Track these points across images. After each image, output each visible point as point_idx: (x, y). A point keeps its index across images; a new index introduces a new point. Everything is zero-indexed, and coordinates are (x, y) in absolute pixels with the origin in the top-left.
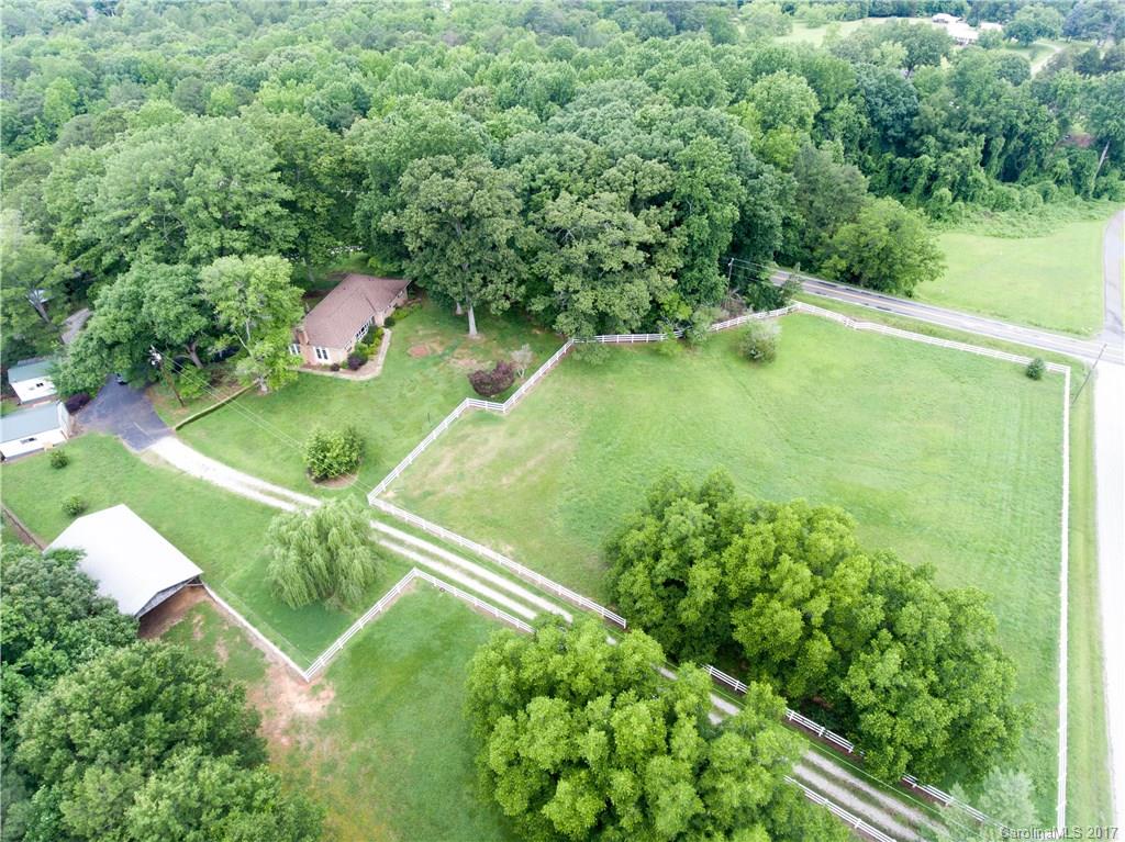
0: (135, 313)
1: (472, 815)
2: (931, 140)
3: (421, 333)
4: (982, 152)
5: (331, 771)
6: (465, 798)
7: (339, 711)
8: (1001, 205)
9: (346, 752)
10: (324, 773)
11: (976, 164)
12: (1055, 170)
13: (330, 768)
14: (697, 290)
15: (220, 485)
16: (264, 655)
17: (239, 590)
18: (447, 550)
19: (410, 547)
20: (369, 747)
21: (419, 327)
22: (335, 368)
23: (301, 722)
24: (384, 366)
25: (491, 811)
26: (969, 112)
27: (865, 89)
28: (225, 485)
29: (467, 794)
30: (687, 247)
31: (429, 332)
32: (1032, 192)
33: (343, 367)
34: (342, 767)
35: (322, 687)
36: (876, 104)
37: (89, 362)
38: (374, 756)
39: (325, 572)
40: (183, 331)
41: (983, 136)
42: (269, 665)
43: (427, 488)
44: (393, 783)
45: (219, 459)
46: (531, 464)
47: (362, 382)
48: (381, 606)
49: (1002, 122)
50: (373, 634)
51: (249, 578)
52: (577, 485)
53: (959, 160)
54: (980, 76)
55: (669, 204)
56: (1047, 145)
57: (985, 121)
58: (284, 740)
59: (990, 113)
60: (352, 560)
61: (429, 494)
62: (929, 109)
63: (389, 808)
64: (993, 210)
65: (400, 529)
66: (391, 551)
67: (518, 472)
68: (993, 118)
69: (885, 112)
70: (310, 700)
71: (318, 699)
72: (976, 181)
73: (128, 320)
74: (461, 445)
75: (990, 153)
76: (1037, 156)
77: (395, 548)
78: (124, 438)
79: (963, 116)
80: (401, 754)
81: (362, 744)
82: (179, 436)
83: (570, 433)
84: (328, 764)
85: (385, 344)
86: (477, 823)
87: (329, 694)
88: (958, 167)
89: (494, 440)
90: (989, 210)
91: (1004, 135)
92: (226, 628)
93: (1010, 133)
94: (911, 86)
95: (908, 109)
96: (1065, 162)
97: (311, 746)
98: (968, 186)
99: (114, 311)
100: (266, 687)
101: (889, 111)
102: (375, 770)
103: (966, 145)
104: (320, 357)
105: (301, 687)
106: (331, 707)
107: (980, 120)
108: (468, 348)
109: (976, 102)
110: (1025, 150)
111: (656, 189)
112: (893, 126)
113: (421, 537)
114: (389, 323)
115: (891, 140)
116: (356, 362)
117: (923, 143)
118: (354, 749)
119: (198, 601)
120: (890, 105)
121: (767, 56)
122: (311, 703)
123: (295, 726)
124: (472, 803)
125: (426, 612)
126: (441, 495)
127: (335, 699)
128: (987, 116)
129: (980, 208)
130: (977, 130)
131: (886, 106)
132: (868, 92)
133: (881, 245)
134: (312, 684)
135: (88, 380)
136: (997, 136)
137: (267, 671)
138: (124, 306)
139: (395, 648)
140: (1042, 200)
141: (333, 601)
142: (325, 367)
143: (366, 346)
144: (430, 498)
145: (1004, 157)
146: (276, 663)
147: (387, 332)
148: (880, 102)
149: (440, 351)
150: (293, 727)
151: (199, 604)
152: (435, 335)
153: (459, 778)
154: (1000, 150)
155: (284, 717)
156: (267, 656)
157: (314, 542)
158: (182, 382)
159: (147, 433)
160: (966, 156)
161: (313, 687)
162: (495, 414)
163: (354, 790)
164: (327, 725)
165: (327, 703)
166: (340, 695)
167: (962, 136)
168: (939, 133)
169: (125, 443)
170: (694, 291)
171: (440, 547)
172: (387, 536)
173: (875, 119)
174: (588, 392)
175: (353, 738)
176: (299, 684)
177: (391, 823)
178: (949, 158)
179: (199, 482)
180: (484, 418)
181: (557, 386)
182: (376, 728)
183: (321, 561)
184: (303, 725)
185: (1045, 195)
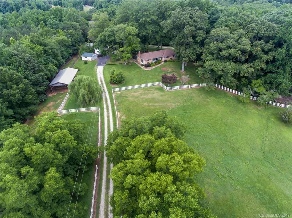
18: (112, 109)
22: (143, 65)
24: (153, 69)
28: (98, 76)
43: (127, 95)
45: (103, 72)
46: (156, 104)
47: (145, 70)
48: (85, 110)
61: (126, 97)
65: (110, 100)
66: (103, 102)
67: (151, 104)
74: (146, 92)
77: (104, 102)
83: (178, 104)
85: (159, 65)
104: (142, 62)
108: (177, 73)
113: (111, 103)
114: (166, 61)
116: (148, 66)
126: (128, 98)
142: (141, 64)
143: (154, 63)
144: (124, 98)
147: (163, 63)
159: (101, 64)
162: (164, 90)
169: (97, 64)
171: (112, 107)
172: (106, 99)
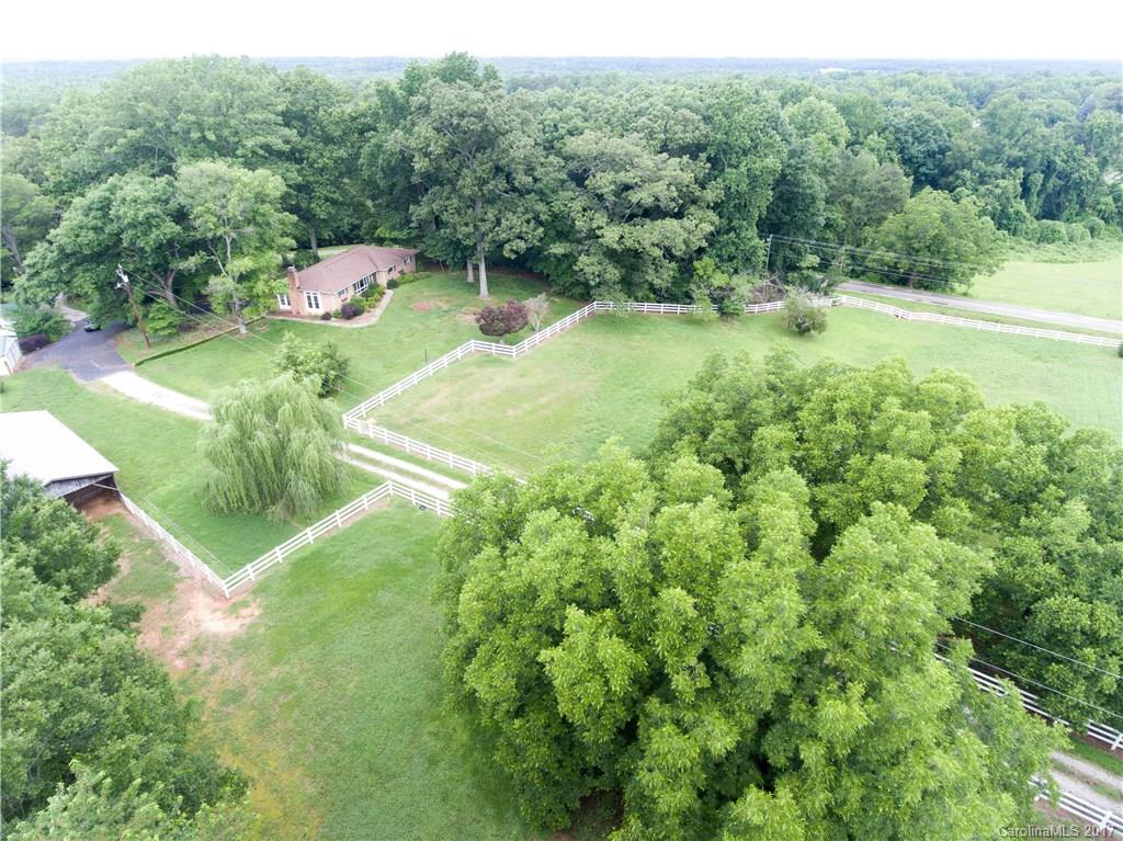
0: (104, 223)
1: (433, 762)
2: (966, 173)
3: (426, 294)
4: (1022, 185)
5: (234, 701)
6: (425, 738)
7: (262, 630)
8: (1045, 238)
9: (261, 677)
10: (224, 703)
11: (1015, 197)
12: (1099, 207)
13: (236, 696)
14: (734, 257)
15: (171, 409)
16: (177, 569)
17: (163, 504)
18: (433, 470)
19: (388, 467)
20: (295, 671)
21: (425, 290)
22: (326, 317)
23: (207, 642)
24: (381, 317)
25: (463, 756)
26: (1004, 146)
27: (894, 127)
28: (174, 410)
29: (430, 734)
30: (722, 201)
31: (436, 293)
32: (1078, 228)
33: (336, 317)
34: (253, 695)
35: (246, 604)
36: (906, 142)
37: (45, 275)
38: (300, 682)
39: (270, 461)
40: (153, 236)
41: (1021, 170)
42: (181, 580)
43: (416, 416)
44: (322, 716)
45: (178, 389)
46: (543, 400)
47: (355, 329)
48: (339, 518)
49: (1040, 155)
50: (323, 548)
51: (179, 493)
52: (599, 420)
53: (998, 191)
54: (1012, 113)
55: (703, 156)
56: (1088, 182)
57: (1020, 154)
58: (179, 663)
59: (1026, 146)
60: (305, 445)
61: (419, 421)
62: (963, 143)
63: (311, 748)
64: (1038, 243)
65: (377, 451)
66: (363, 469)
67: (527, 406)
68: (1030, 151)
69: (916, 150)
70: (225, 618)
71: (237, 618)
72: (1017, 213)
73: (95, 229)
74: (461, 382)
75: (1029, 189)
76: (1078, 195)
77: (369, 468)
78: (75, 372)
79: (998, 151)
80: (340, 681)
81: (287, 668)
82: (136, 371)
83: (591, 377)
84: (232, 692)
85: (386, 300)
86: (441, 772)
87: (253, 612)
88: (998, 198)
89: (502, 379)
90: (1034, 243)
91: (1043, 172)
92: (137, 540)
93: (1049, 169)
94: (941, 126)
95: (939, 147)
96: (1109, 199)
97: (214, 670)
98: (1009, 219)
99: (81, 217)
100: (170, 603)
101: (920, 148)
102: (298, 700)
103: (1004, 178)
104: (311, 306)
105: (217, 604)
106: (252, 625)
107: (1016, 153)
108: (477, 306)
109: (1010, 136)
110: (1066, 189)
111: (689, 137)
112: (924, 164)
113: (402, 458)
114: (392, 284)
115: (923, 178)
116: (350, 312)
117: (958, 177)
118: (273, 674)
119: (109, 514)
120: (920, 143)
121: (794, 89)
122: (226, 621)
123: (199, 646)
124: (435, 745)
125: (398, 529)
126: (432, 422)
127: (260, 616)
128: (1024, 148)
129: (1024, 241)
130: (1013, 164)
131: (916, 144)
132: (898, 130)
133: (932, 233)
134: (233, 601)
135: (41, 294)
136: (1035, 172)
137: (176, 586)
138: (93, 214)
139: (350, 563)
140: (1089, 234)
141: (277, 510)
142: (315, 317)
143: (364, 299)
144: (418, 425)
145: (1043, 196)
146: (191, 578)
147: (390, 292)
148: (911, 140)
149: (445, 308)
150: (195, 647)
151: (111, 516)
152: (440, 296)
153: (418, 714)
154: (1039, 187)
155: (186, 636)
156: (182, 570)
157: (259, 418)
158: (150, 316)
159: (101, 369)
160: (1006, 187)
161: (235, 604)
162: (504, 358)
163: (263, 725)
164: (241, 646)
165: (248, 621)
166: (268, 611)
167: (999, 168)
168: (974, 166)
169: (74, 376)
170: (731, 258)
171: (425, 468)
172: (359, 457)
173: (906, 157)
174: (613, 346)
175: (275, 662)
176: (216, 600)
177: (309, 767)
178: (988, 189)
179: (148, 407)
180: (489, 360)
181: (577, 340)
182: (312, 650)
183: (265, 443)
184: (210, 645)
185: (1092, 230)
